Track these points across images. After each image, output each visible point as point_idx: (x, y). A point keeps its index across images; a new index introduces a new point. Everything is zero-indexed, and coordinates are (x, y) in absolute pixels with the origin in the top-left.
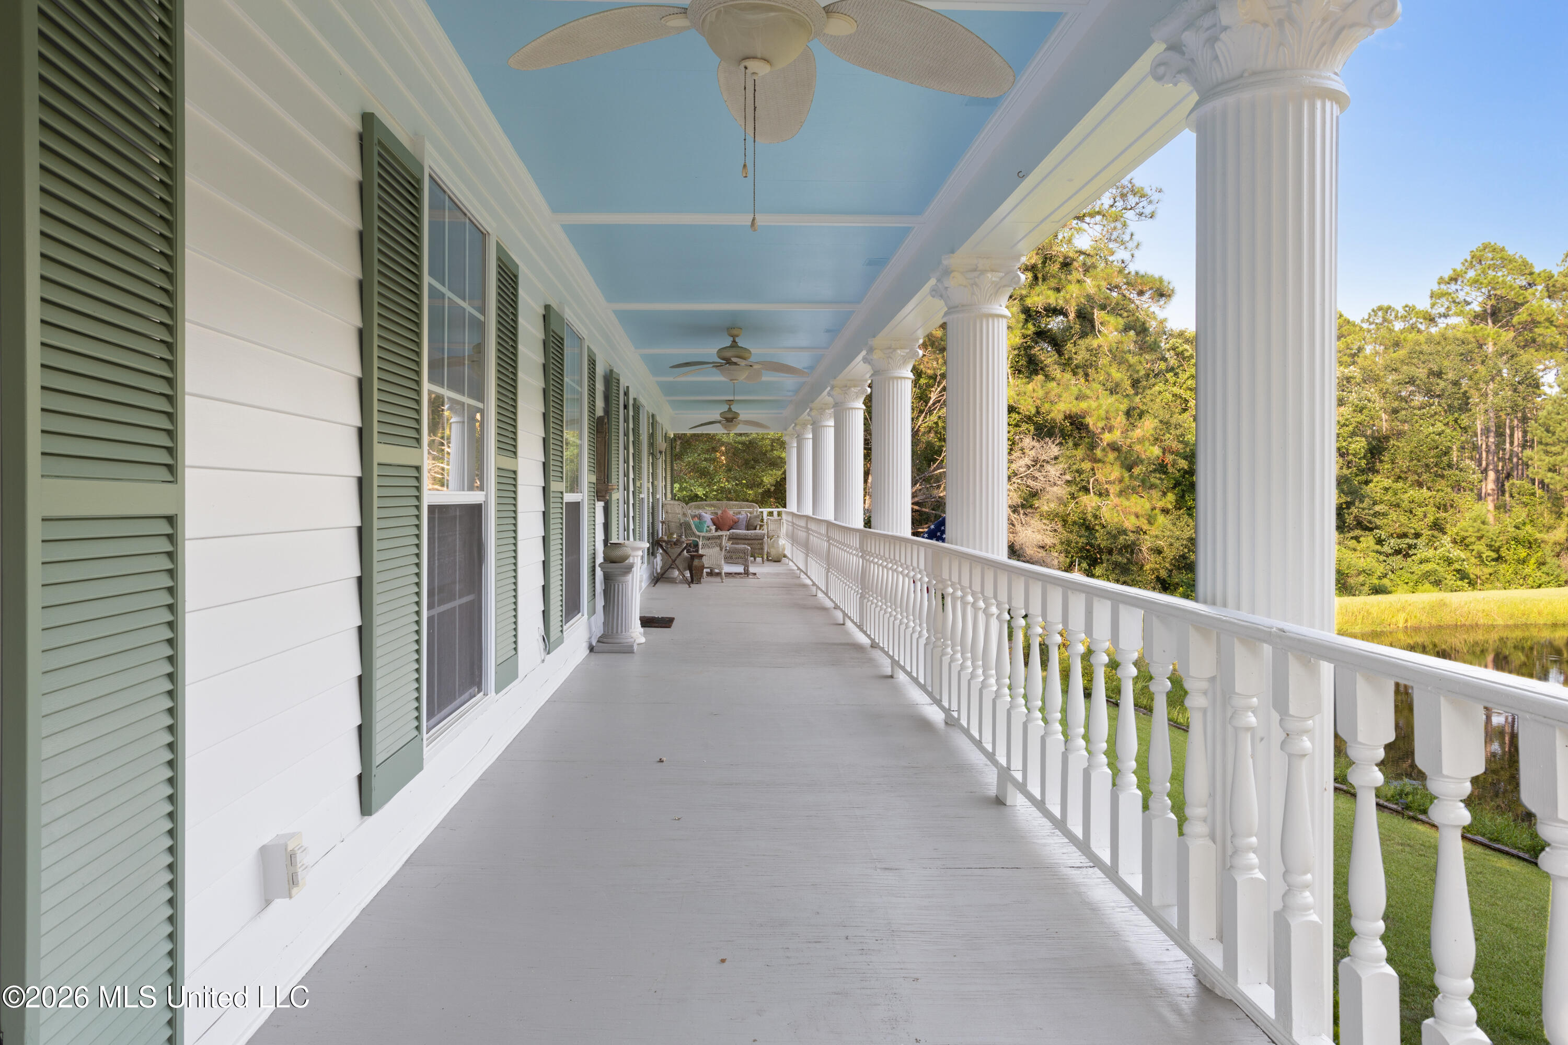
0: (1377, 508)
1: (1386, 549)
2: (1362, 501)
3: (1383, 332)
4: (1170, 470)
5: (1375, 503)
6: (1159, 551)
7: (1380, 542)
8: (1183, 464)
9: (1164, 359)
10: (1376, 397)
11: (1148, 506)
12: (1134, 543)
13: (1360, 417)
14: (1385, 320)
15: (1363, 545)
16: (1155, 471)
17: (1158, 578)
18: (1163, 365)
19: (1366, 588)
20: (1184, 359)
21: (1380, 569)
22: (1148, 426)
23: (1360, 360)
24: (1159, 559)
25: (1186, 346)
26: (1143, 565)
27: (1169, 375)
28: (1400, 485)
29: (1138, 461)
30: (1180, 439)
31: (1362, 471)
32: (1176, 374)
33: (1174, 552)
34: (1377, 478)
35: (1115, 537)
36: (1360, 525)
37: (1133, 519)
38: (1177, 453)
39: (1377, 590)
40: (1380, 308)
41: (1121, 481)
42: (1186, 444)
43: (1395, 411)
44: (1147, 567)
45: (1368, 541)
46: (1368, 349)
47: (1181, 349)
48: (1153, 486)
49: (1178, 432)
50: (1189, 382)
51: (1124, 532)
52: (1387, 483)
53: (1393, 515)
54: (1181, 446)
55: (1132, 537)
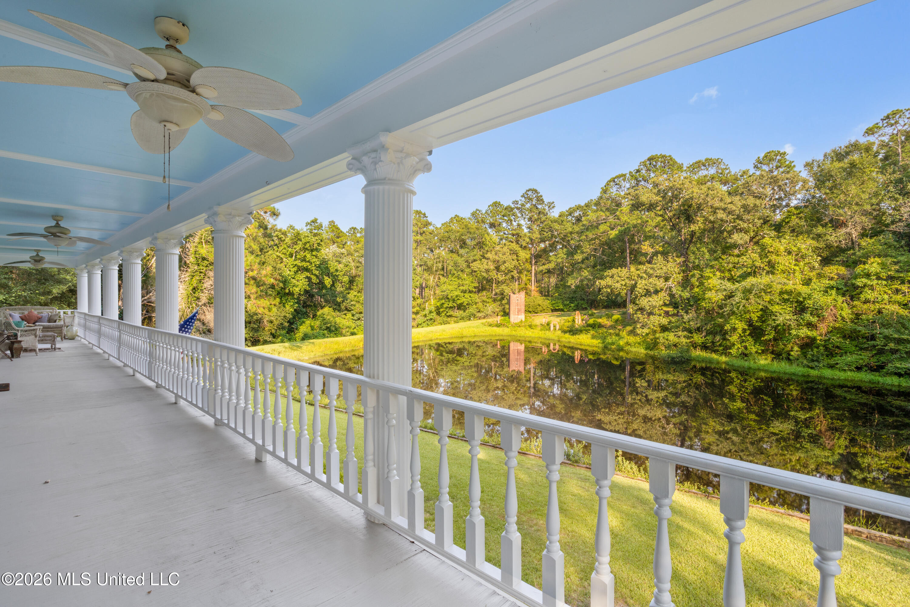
0: (352, 303)
1: (355, 318)
2: (347, 300)
3: (353, 237)
4: (276, 287)
5: (352, 301)
6: (271, 322)
7: (353, 315)
8: (281, 285)
9: (273, 240)
10: (351, 261)
11: (268, 303)
12: (260, 319)
13: (346, 269)
14: (354, 233)
15: (348, 317)
16: (270, 288)
17: (271, 333)
18: (272, 243)
19: (349, 334)
20: (281, 241)
21: (353, 326)
22: (268, 269)
23: (346, 246)
24: (271, 325)
25: (282, 236)
26: (264, 328)
27: (275, 247)
28: (359, 294)
29: (264, 284)
30: (280, 275)
31: (347, 289)
32: (278, 247)
33: (278, 322)
34: (352, 292)
35: (252, 316)
36: (347, 309)
37: (262, 309)
38: (279, 280)
39: (353, 334)
40: (352, 228)
41: (256, 293)
42: (283, 277)
43: (358, 267)
44: (266, 329)
45: (349, 315)
46: (349, 243)
47: (280, 237)
48: (271, 295)
49: (280, 272)
50: (284, 250)
51: (256, 314)
52: (355, 293)
53: (357, 305)
54: (280, 278)
55: (260, 316)
